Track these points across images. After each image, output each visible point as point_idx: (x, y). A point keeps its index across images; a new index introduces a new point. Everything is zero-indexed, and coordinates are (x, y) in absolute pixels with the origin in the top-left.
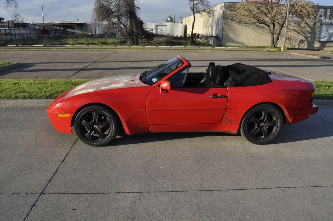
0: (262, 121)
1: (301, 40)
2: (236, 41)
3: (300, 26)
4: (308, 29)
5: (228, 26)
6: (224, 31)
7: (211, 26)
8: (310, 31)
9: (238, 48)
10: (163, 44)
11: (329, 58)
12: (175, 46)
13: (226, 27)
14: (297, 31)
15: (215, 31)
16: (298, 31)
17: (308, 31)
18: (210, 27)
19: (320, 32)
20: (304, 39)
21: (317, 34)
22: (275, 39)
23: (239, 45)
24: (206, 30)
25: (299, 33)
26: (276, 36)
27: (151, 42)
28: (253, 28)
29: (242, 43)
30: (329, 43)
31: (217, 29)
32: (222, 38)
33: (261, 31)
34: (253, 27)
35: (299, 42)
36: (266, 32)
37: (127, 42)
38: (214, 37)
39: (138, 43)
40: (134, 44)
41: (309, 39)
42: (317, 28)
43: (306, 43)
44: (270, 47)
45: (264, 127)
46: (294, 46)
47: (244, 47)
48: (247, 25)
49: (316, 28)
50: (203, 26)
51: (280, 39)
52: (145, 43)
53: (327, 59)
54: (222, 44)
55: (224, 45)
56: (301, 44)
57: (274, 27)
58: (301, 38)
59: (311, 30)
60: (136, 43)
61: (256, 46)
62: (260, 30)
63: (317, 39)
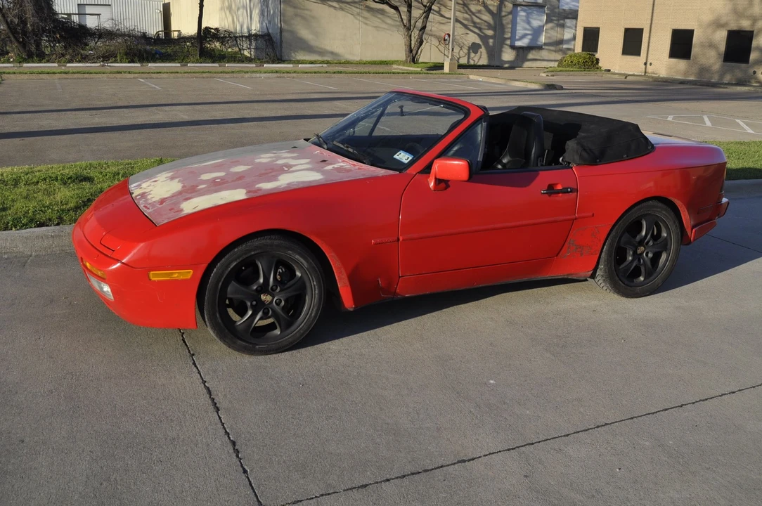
0: (641, 243)
1: (474, 44)
2: (317, 47)
3: (469, 9)
4: (487, 17)
5: (295, 8)
6: (285, 22)
7: (244, 7)
8: (491, 22)
9: (325, 65)
10: (118, 58)
11: (561, 88)
12: (154, 62)
13: (290, 11)
14: (462, 20)
15: (257, 20)
16: (465, 22)
17: (485, 21)
18: (241, 10)
19: (514, 23)
20: (478, 41)
21: (506, 30)
22: (413, 43)
23: (325, 58)
24: (230, 19)
25: (466, 26)
26: (415, 34)
27: (82, 52)
28: (358, 14)
29: (332, 53)
30: (533, 52)
31: (263, 16)
32: (281, 41)
33: (379, 21)
34: (358, 10)
35: (469, 50)
36: (391, 25)
37: (7, 53)
38: (256, 36)
39: (41, 57)
40: (29, 57)
41: (491, 41)
42: (506, 16)
43: (483, 50)
44: (404, 63)
45: (644, 254)
46: (459, 59)
47: (340, 63)
48: (343, 5)
49: (503, 14)
50: (222, 9)
51: (425, 41)
52: (63, 55)
53: (557, 89)
54: (281, 56)
55: (286, 58)
56: (472, 55)
57: (410, 11)
58: (473, 38)
59: (493, 19)
60: (37, 56)
61: (369, 59)
62: (376, 19)
63: (508, 42)
